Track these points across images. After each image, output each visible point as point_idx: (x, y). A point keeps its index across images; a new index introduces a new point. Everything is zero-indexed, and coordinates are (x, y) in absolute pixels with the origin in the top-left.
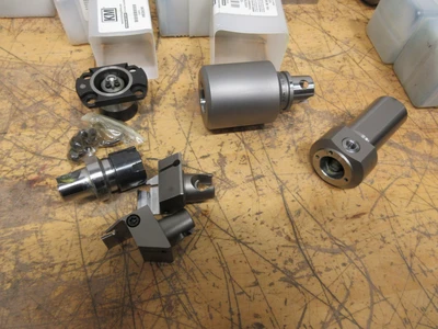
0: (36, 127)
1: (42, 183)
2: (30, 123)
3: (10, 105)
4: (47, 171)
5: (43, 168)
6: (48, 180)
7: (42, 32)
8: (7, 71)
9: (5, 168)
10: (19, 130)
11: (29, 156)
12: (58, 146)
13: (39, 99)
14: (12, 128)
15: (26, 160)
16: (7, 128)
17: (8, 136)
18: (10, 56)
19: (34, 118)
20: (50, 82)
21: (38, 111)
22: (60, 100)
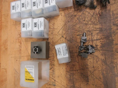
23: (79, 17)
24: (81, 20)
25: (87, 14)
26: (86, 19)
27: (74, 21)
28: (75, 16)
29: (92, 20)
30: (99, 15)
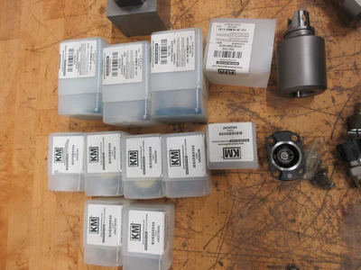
0: (295, 212)
1: (346, 207)
2: (290, 217)
3: (271, 232)
4: (336, 204)
5: (332, 207)
6: (343, 203)
7: (193, 213)
8: (235, 236)
9: (330, 231)
10: (297, 224)
11: (321, 216)
12: (314, 198)
13: (267, 212)
14: (294, 228)
15: (324, 217)
16: (294, 232)
17: (301, 231)
18: (219, 234)
19: (286, 214)
20: (250, 205)
21: (279, 212)
22: (269, 198)
23: (276, 207)
24: (283, 220)
25: (301, 200)
26: (300, 219)
27: (260, 217)
28: (264, 200)
29: (319, 223)
30: (339, 213)
